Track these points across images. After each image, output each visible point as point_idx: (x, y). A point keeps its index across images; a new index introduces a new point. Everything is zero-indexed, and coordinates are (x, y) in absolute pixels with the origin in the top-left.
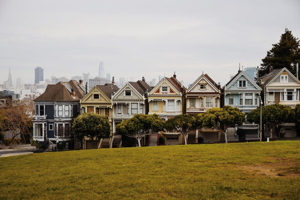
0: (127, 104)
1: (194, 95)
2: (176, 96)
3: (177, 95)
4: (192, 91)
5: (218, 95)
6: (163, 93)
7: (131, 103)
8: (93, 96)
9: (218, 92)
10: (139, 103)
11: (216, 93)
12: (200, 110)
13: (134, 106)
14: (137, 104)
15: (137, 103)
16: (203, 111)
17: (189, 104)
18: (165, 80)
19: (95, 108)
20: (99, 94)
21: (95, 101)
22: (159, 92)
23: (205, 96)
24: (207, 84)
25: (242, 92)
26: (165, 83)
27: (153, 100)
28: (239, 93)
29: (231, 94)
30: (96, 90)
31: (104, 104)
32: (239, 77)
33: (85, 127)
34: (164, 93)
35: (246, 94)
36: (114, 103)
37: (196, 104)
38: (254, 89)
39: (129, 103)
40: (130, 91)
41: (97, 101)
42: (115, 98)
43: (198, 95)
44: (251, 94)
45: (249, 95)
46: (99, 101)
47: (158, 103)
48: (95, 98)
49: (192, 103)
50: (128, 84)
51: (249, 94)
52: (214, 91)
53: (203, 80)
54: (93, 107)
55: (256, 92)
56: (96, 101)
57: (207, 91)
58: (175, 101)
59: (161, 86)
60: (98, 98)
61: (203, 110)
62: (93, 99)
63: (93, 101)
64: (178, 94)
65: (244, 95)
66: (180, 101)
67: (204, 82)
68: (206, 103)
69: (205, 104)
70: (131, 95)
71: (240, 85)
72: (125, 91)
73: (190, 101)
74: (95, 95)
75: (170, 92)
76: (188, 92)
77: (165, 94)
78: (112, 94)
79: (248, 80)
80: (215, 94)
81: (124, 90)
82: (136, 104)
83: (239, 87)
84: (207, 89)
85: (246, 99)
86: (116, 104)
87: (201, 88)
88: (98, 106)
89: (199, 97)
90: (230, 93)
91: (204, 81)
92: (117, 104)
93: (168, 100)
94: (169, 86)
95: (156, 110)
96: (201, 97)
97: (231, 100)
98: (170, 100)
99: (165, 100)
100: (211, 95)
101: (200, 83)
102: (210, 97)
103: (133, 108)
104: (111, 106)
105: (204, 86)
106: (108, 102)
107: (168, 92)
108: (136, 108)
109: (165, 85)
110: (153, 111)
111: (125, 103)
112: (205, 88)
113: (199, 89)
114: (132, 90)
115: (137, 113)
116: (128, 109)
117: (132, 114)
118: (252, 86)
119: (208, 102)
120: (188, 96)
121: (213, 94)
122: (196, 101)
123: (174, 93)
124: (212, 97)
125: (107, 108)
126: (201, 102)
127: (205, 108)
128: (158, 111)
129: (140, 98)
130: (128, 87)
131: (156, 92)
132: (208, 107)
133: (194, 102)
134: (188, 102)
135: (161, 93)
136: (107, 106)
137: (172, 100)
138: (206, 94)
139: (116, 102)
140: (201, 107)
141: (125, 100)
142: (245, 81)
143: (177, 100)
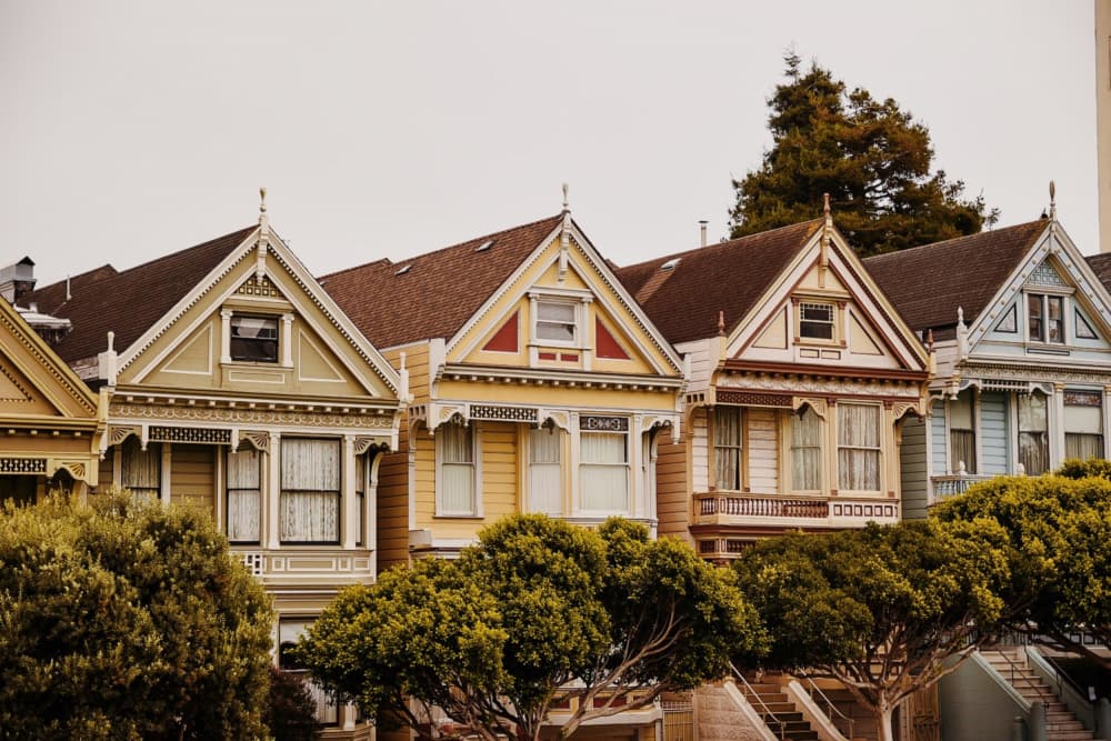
0: (246, 445)
1: (766, 384)
2: (651, 383)
3: (656, 375)
4: (751, 354)
5: (914, 392)
6: (542, 356)
7: (285, 438)
9: (915, 366)
10: (351, 432)
11: (902, 377)
12: (788, 505)
13: (311, 465)
14: (329, 452)
15: (339, 440)
16: (825, 514)
17: (704, 452)
18: (565, 240)
22: (513, 347)
23: (830, 399)
24: (841, 303)
25: (1051, 378)
26: (564, 266)
27: (467, 417)
28: (1031, 387)
29: (985, 391)
31: (24, 432)
32: (1031, 267)
33: (153, 639)
34: (552, 357)
35: (1066, 392)
36: (116, 431)
37: (752, 463)
39: (265, 437)
40: (275, 318)
42: (136, 381)
43: (789, 385)
44: (1095, 398)
45: (1084, 405)
47: (478, 447)
49: (717, 452)
50: (263, 249)
51: (1085, 392)
52: (886, 362)
53: (821, 271)
57: (848, 360)
58: (637, 429)
59: (534, 293)
61: (819, 507)
64: (663, 369)
65: (1058, 399)
66: (668, 427)
67: (831, 285)
68: (840, 449)
69: (830, 464)
70: (287, 359)
71: (1037, 330)
72: (227, 315)
73: (710, 437)
75: (599, 355)
76: (730, 354)
77: (558, 364)
78: (111, 335)
79: (1077, 294)
80: (895, 383)
81: (220, 308)
82: (317, 447)
83: (1027, 340)
84: (844, 345)
85: (1067, 434)
86: (133, 440)
87: (806, 330)
89: (797, 403)
90: (980, 385)
91: (828, 274)
92: (145, 439)
93: (583, 420)
94: (596, 300)
95: (468, 513)
96: (806, 400)
97: (965, 442)
98: (600, 424)
99: (557, 414)
100: (873, 390)
101: (800, 286)
102: (863, 410)
103: (296, 487)
104: (83, 465)
105: (827, 319)
106: (61, 414)
107: (582, 350)
108: (320, 488)
109: (561, 285)
110: (438, 515)
111: (230, 431)
112: (826, 332)
113: (797, 340)
114: (296, 313)
115: (334, 539)
116: (232, 496)
117: (282, 543)
118: (1096, 338)
119: (851, 450)
120: (721, 393)
121: (882, 382)
122: (752, 444)
123: (628, 358)
124: (878, 407)
125: (44, 476)
126: (794, 449)
127: (835, 492)
128: (481, 519)
129: (369, 394)
130: (260, 279)
131: (492, 345)
132: (851, 488)
133: (734, 445)
134: (695, 442)
135: (534, 353)
136: (45, 461)
137: (608, 424)
138: (841, 380)
139: (143, 424)
140: (788, 490)
141: (225, 407)
142: (1061, 298)
143: (646, 421)
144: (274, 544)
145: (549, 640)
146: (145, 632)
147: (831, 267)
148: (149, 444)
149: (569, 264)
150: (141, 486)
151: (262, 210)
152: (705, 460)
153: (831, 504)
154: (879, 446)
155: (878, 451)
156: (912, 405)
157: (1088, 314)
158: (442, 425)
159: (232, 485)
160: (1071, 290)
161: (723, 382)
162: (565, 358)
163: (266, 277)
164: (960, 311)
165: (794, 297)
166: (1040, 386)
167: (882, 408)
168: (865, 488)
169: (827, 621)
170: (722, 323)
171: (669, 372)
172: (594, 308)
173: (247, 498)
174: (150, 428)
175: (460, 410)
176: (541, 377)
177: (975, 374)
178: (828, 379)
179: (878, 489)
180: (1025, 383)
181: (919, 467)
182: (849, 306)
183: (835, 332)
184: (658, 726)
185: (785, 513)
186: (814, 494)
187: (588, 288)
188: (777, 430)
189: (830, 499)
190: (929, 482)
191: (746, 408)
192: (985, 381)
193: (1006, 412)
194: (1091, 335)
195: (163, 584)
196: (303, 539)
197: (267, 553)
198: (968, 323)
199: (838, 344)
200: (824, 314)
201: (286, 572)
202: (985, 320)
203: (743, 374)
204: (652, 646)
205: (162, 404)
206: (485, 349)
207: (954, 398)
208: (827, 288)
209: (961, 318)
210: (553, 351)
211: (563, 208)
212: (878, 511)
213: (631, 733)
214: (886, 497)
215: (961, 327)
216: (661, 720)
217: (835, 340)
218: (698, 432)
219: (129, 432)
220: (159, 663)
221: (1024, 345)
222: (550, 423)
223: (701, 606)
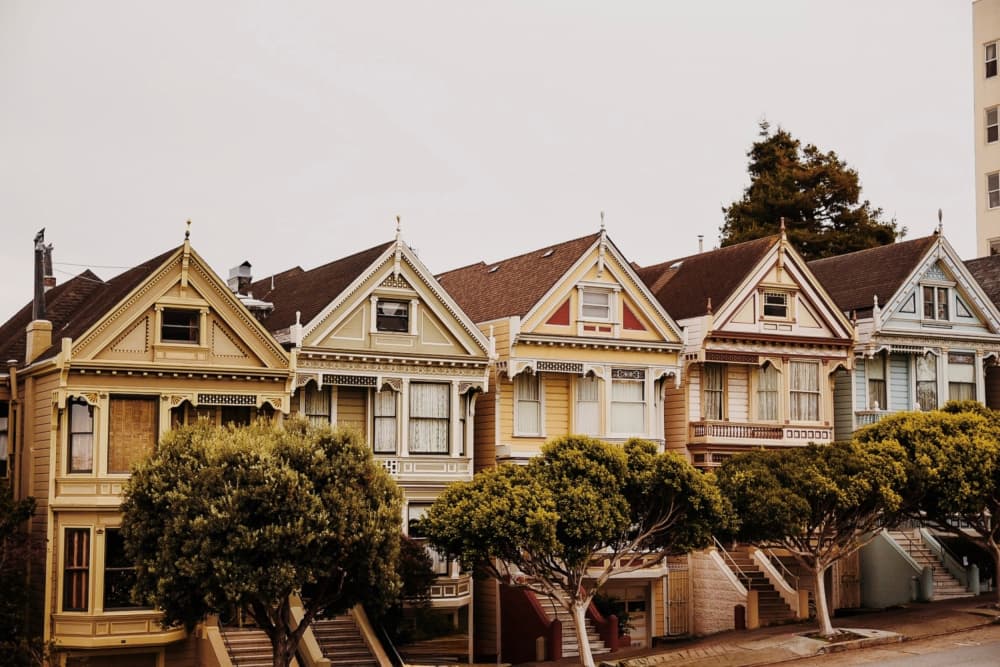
0: (386, 387)
1: (740, 348)
2: (661, 347)
3: (664, 341)
4: (730, 328)
5: (843, 354)
6: (586, 328)
7: (413, 383)
8: (159, 316)
9: (844, 336)
10: (457, 379)
11: (835, 343)
12: (755, 431)
13: (430, 401)
14: (442, 392)
15: (449, 384)
16: (781, 437)
17: (698, 393)
18: (602, 249)
19: (165, 409)
20: (205, 311)
21: (170, 355)
22: (566, 322)
23: (785, 358)
24: (792, 293)
25: (938, 344)
26: (601, 267)
27: (535, 369)
28: (925, 351)
29: (893, 353)
30: (185, 277)
31: (242, 378)
32: (925, 268)
34: (593, 329)
35: (950, 354)
36: (301, 378)
37: (730, 401)
38: (982, 333)
39: (399, 382)
40: (406, 303)
41: (191, 356)
42: (314, 344)
43: (756, 349)
44: (970, 358)
45: (962, 363)
46: (201, 356)
47: (543, 389)
48: (167, 335)
49: (706, 394)
50: (398, 256)
51: (963, 354)
52: (824, 333)
53: (779, 270)
54: (154, 399)
55: (988, 347)
56: (178, 356)
57: (797, 331)
58: (651, 378)
59: (581, 285)
60: (192, 336)
61: (777, 432)
62: (158, 342)
63: (159, 354)
64: (669, 337)
65: (944, 359)
66: (672, 377)
67: (786, 281)
68: (791, 392)
69: (784, 402)
70: (413, 331)
71: (929, 310)
72: (374, 300)
73: (701, 384)
74: (170, 315)
75: (626, 326)
76: (716, 327)
77: (597, 333)
78: (298, 314)
79: (957, 287)
80: (830, 347)
81: (370, 296)
82: (434, 389)
83: (922, 317)
84: (794, 320)
85: (950, 383)
86: (313, 384)
87: (768, 311)
88: (192, 394)
89: (761, 361)
90: (889, 349)
91: (783, 272)
92: (320, 383)
93: (614, 372)
94: (623, 290)
95: (536, 434)
96: (768, 359)
97: (879, 387)
98: (626, 374)
99: (596, 368)
100: (814, 352)
101: (765, 280)
102: (807, 365)
103: (420, 416)
104: (280, 400)
105: (783, 303)
106: (265, 366)
107: (613, 324)
108: (436, 416)
109: (599, 280)
110: (516, 435)
111: (376, 378)
112: (782, 312)
113: (762, 317)
114: (420, 299)
115: (445, 450)
116: (377, 421)
117: (411, 453)
118: (971, 316)
119: (799, 393)
120: (709, 354)
121: (820, 347)
122: (730, 388)
123: (644, 329)
124: (818, 364)
125: (255, 407)
126: (759, 392)
127: (787, 422)
128: (544, 438)
129: (468, 353)
130: (396, 276)
131: (553, 320)
132: (799, 419)
133: (718, 389)
134: (691, 386)
135: (581, 326)
136: (255, 397)
137: (631, 374)
138: (792, 345)
139: (319, 373)
140: (755, 420)
141: (373, 362)
142: (946, 290)
143: (657, 373)
144: (405, 454)
145: (588, 520)
146: (318, 511)
147: (785, 267)
148: (323, 387)
149: (605, 266)
150: (318, 414)
151: (398, 230)
152: (698, 399)
153: (785, 430)
154: (818, 390)
155: (818, 394)
156: (841, 362)
157: (964, 299)
158: (518, 375)
159: (377, 414)
160: (954, 284)
161: (711, 346)
162: (602, 329)
163: (400, 275)
164: (876, 298)
165: (760, 288)
166: (931, 350)
167: (821, 364)
168: (809, 419)
169: (779, 510)
170: (709, 306)
171: (673, 339)
172: (622, 297)
173: (387, 422)
174: (324, 376)
175: (530, 365)
176: (585, 342)
177: (885, 341)
178: (783, 344)
179: (818, 419)
180: (920, 348)
181: (846, 405)
182: (798, 295)
183: (788, 312)
184: (665, 579)
185: (753, 436)
186: (773, 423)
187: (617, 281)
188: (748, 379)
189: (784, 427)
190: (854, 417)
191: (726, 364)
192: (893, 346)
193: (908, 367)
194: (967, 314)
195: (329, 479)
196: (424, 451)
197: (401, 460)
198: (881, 306)
199: (790, 320)
200: (781, 300)
201: (413, 472)
202: (893, 304)
203: (724, 341)
204: (659, 525)
205: (332, 359)
206: (548, 323)
207: (871, 358)
208: (783, 282)
209: (876, 303)
210: (593, 325)
211: (601, 228)
212: (818, 435)
213: (646, 584)
214: (823, 425)
215: (876, 309)
216: (667, 576)
217: (788, 317)
218: (693, 380)
219: (310, 378)
220: (327, 531)
221: (920, 322)
222: (591, 374)
223: (692, 499)
